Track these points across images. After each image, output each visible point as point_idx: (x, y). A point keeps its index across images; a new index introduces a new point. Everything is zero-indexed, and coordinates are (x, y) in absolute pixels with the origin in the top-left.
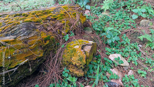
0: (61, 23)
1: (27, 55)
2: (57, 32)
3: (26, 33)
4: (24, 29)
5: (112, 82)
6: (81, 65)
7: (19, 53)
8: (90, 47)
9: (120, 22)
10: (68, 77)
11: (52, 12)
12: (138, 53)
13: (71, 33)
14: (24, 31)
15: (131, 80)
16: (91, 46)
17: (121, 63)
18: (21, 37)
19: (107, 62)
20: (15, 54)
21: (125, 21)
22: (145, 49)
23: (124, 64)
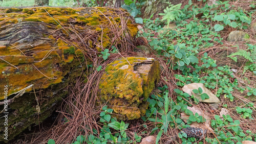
0: (94, 31)
1: (31, 79)
2: (87, 44)
3: (28, 37)
4: (26, 31)
5: (193, 128)
6: (134, 96)
7: (15, 73)
8: (149, 67)
9: (194, 38)
10: (110, 122)
11: (78, 13)
12: (232, 82)
13: (112, 48)
14: (26, 35)
15: (226, 123)
16: (151, 65)
17: (206, 99)
18: (19, 43)
19: (181, 96)
20: (6, 73)
21: (203, 36)
22: (243, 76)
23: (210, 99)
